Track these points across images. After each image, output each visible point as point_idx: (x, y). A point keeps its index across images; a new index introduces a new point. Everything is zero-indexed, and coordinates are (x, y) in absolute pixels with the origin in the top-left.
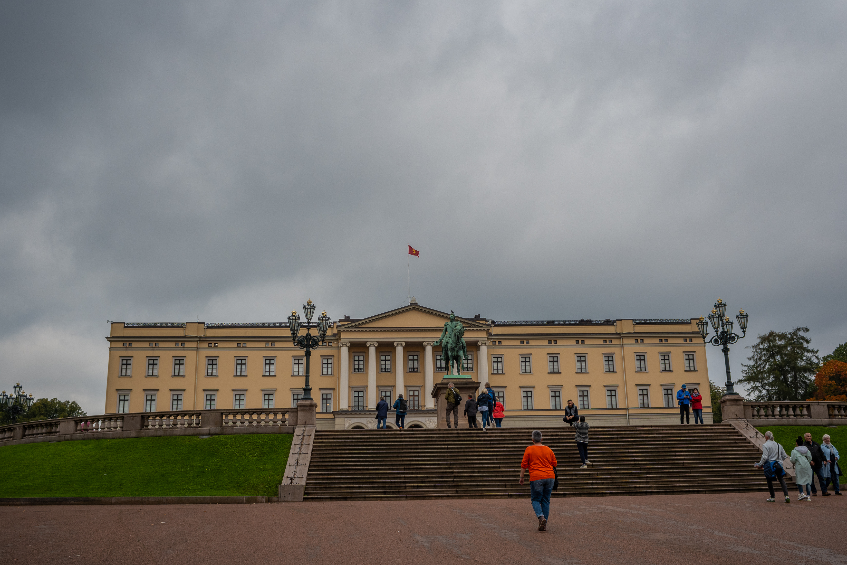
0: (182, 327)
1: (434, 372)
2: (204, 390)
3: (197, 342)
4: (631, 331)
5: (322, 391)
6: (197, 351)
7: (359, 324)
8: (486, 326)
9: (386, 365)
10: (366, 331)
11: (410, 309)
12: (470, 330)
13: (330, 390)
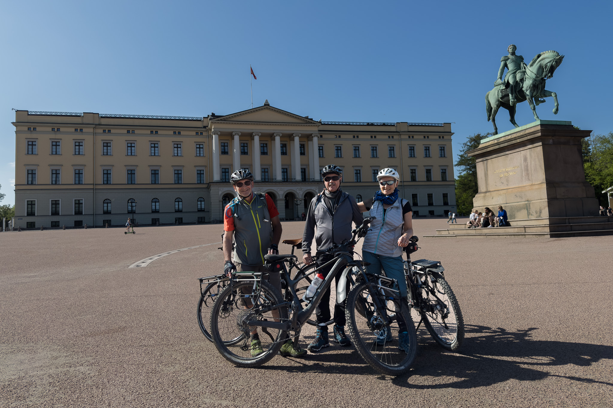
0: (79, 116)
2: (101, 166)
4: (406, 130)
5: (196, 167)
6: (93, 135)
7: (227, 118)
8: (318, 123)
9: (244, 150)
10: (232, 123)
11: (264, 108)
12: (306, 126)
13: (203, 167)
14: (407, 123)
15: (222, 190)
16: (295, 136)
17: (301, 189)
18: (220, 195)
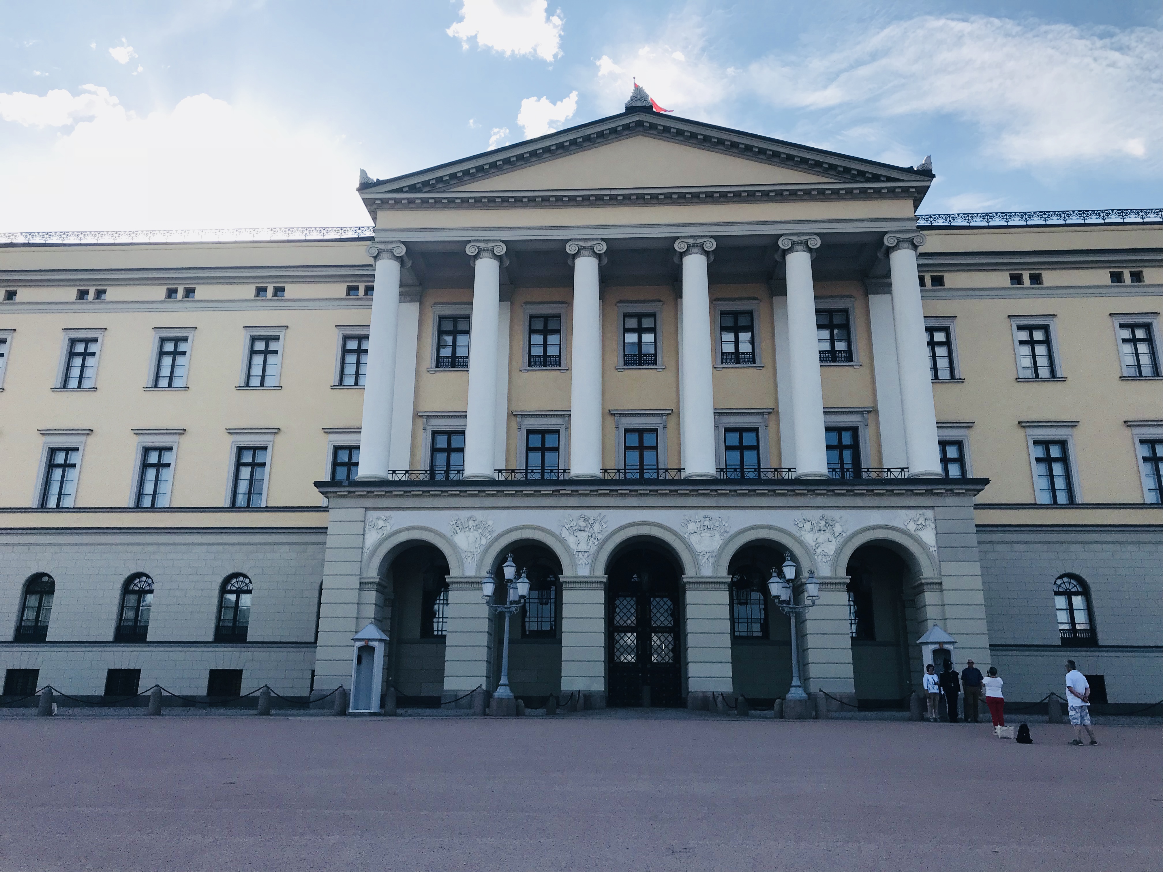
5: (333, 438)
7: (440, 180)
8: (913, 177)
9: (545, 345)
10: (464, 200)
11: (627, 127)
12: (850, 195)
13: (357, 430)
16: (791, 250)
17: (829, 524)
18: (367, 552)
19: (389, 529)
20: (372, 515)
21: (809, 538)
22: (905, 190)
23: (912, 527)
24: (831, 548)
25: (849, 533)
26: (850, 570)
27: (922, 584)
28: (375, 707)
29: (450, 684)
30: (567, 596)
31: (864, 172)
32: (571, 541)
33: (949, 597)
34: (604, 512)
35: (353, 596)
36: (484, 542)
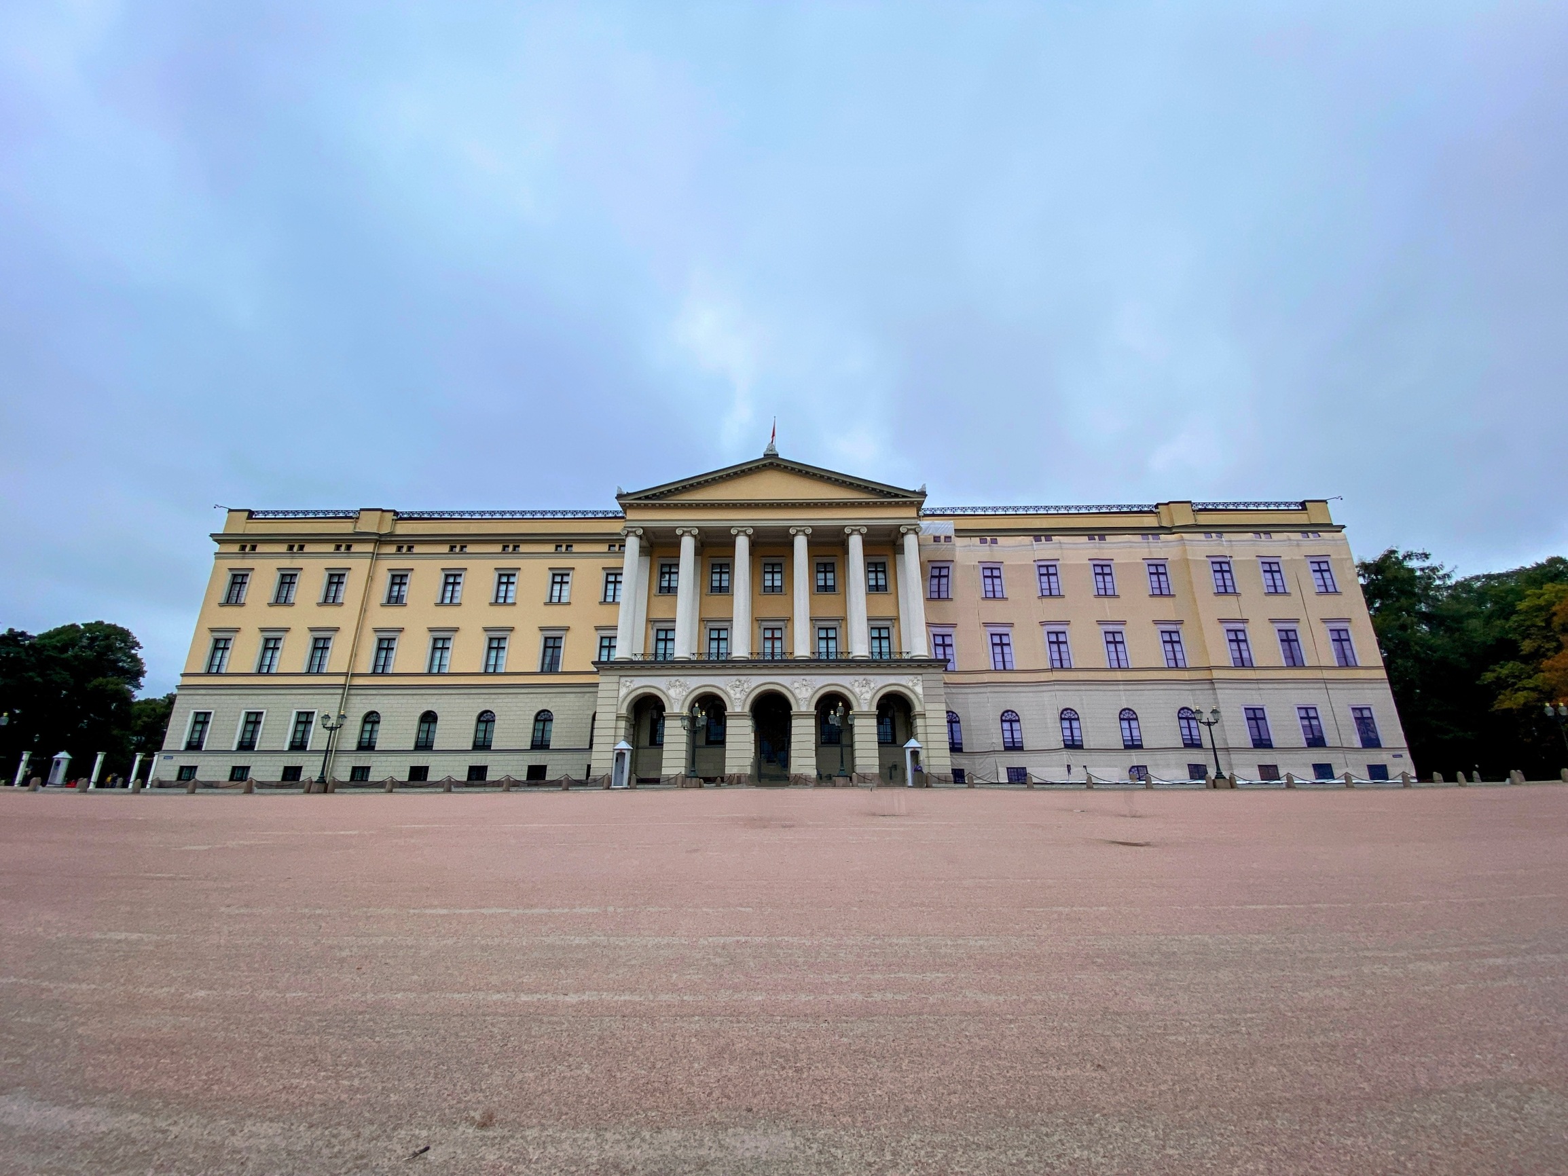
0: (351, 518)
1: (811, 594)
2: (376, 630)
3: (376, 543)
4: (1192, 522)
5: (600, 632)
6: (372, 559)
7: (662, 493)
8: (916, 496)
9: (720, 581)
10: (676, 505)
11: (764, 465)
12: (882, 505)
13: (615, 628)
14: (1190, 502)
15: (628, 684)
16: (851, 534)
17: (868, 683)
18: (620, 700)
19: (633, 686)
20: (623, 680)
21: (857, 690)
22: (912, 503)
23: (910, 684)
24: (868, 696)
25: (878, 688)
26: (878, 707)
27: (915, 715)
28: (625, 784)
29: (665, 771)
30: (729, 723)
31: (891, 493)
32: (732, 692)
33: (929, 722)
34: (750, 677)
35: (613, 724)
36: (684, 693)
